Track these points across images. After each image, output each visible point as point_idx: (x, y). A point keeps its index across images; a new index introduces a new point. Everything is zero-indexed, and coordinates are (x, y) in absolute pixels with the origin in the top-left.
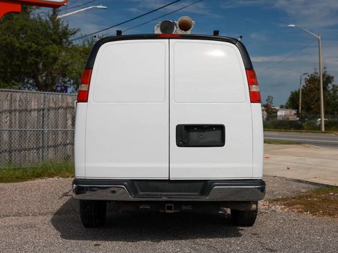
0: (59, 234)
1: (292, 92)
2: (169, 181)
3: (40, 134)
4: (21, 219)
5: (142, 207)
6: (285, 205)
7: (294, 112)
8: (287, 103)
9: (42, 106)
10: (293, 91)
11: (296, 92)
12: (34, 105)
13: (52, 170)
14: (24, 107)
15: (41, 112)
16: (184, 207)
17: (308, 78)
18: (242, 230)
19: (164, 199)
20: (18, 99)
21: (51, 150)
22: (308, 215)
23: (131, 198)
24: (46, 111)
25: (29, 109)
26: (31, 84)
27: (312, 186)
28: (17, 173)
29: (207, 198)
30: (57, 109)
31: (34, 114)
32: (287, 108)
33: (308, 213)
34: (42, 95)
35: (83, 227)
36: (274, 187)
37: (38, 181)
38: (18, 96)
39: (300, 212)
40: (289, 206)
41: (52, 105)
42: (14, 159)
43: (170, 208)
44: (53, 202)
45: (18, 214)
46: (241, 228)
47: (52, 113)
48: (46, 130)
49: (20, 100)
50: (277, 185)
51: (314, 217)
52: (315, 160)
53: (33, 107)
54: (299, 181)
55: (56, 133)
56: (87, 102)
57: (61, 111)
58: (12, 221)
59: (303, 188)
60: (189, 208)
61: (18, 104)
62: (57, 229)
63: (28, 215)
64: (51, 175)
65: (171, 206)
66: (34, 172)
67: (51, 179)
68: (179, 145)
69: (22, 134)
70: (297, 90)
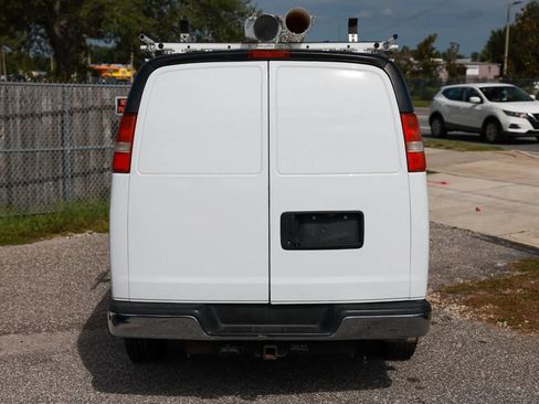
0: (91, 378)
1: (493, 32)
2: (269, 305)
3: (57, 157)
4: (28, 340)
5: (224, 350)
6: (467, 303)
7: (495, 70)
8: (484, 52)
9: (60, 107)
10: (495, 30)
11: (500, 32)
12: (46, 105)
13: (81, 219)
14: (29, 110)
15: (59, 119)
16: (294, 348)
17: (522, 13)
18: (392, 368)
19: (261, 337)
20: (18, 96)
21: (78, 182)
22: (504, 331)
23: (205, 336)
24: (67, 116)
25: (37, 112)
26: (42, 35)
27: (515, 253)
28: (21, 225)
29: (333, 336)
30: (85, 111)
31: (47, 121)
32: (483, 60)
33: (505, 323)
34: (58, 88)
35: (130, 362)
36: (450, 255)
37: (57, 241)
38: (18, 91)
39: (490, 320)
40: (475, 306)
41: (77, 104)
42: (16, 199)
43: (271, 352)
44: (80, 298)
45: (23, 330)
46: (390, 363)
47: (77, 120)
48: (68, 149)
49: (23, 98)
50: (456, 249)
51: (515, 334)
52: (525, 189)
53: (44, 109)
54: (495, 240)
55: (84, 152)
56: (128, 172)
57: (92, 114)
58: (14, 345)
59: (501, 257)
60: (303, 348)
61: (18, 105)
62: (88, 365)
63: (39, 331)
64: (79, 229)
65: (273, 349)
66: (50, 222)
67: (79, 235)
68: (285, 246)
69: (28, 157)
70: (502, 29)
